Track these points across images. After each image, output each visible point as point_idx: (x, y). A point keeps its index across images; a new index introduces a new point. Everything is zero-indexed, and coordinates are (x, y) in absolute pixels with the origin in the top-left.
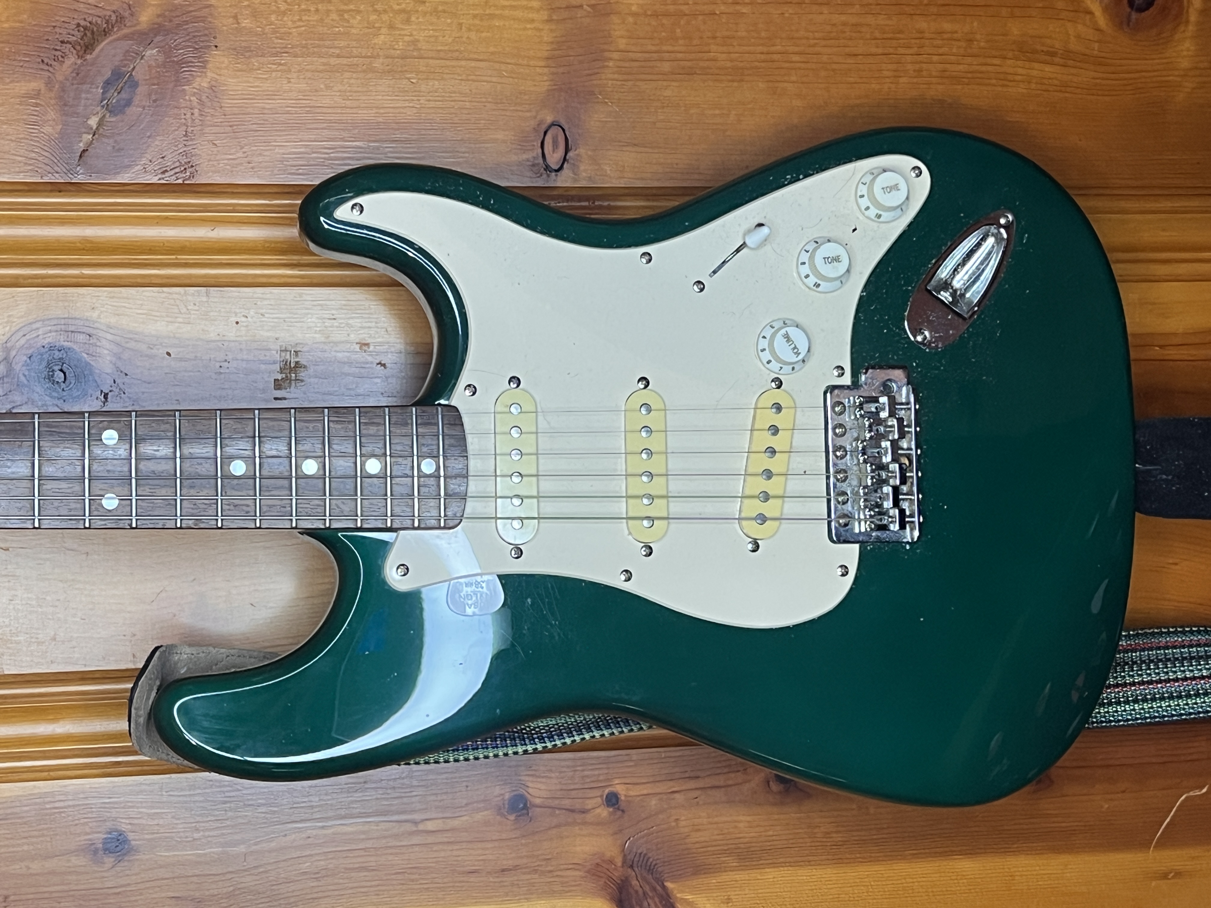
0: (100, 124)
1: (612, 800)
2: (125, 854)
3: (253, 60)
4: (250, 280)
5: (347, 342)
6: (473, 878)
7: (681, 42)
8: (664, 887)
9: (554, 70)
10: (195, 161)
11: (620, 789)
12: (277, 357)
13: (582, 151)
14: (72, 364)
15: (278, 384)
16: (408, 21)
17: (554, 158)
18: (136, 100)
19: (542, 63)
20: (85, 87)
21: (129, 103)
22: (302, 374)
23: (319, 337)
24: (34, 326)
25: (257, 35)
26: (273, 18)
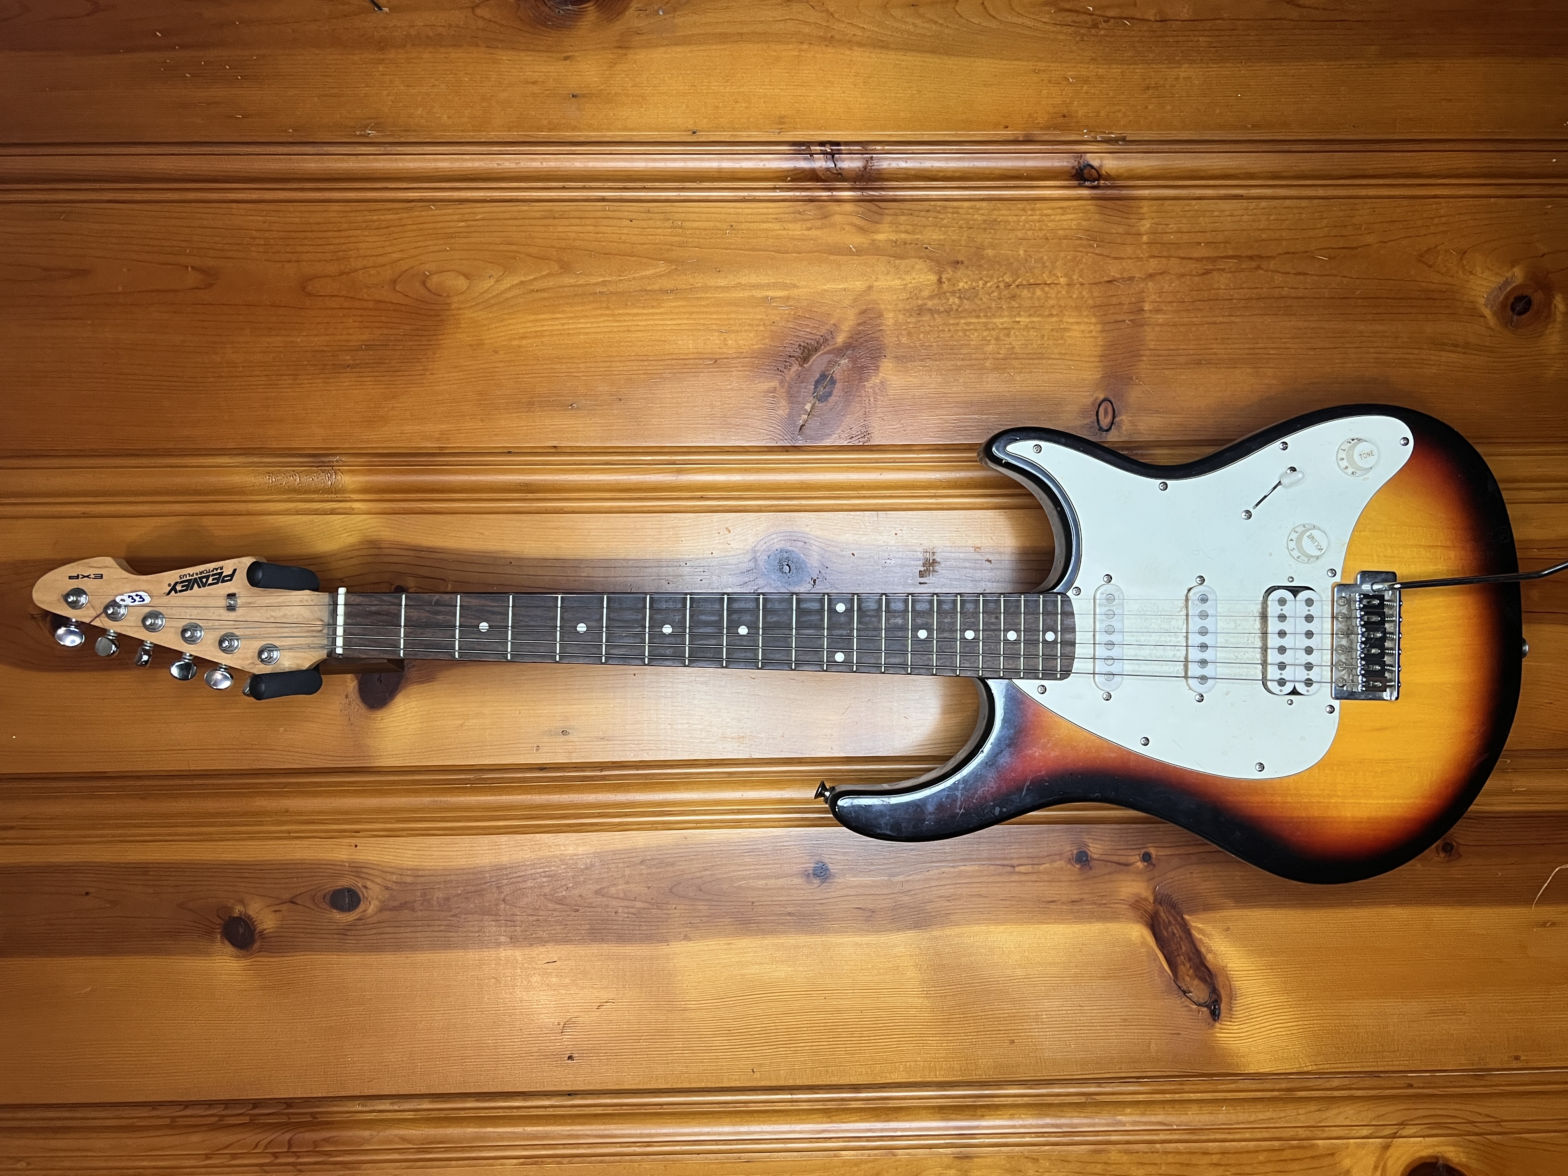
0: (812, 408)
1: (1146, 858)
2: (826, 878)
3: (909, 364)
4: (904, 506)
5: (966, 547)
6: (1053, 906)
7: (1193, 342)
8: (1183, 918)
9: (1106, 364)
10: (870, 430)
11: (1152, 851)
12: (921, 556)
13: (1124, 417)
14: (795, 560)
15: (922, 574)
16: (1008, 335)
17: (1105, 422)
18: (835, 392)
19: (1097, 359)
20: (804, 384)
21: (830, 394)
22: (937, 568)
23: (948, 543)
24: (773, 537)
25: (910, 347)
26: (921, 336)
